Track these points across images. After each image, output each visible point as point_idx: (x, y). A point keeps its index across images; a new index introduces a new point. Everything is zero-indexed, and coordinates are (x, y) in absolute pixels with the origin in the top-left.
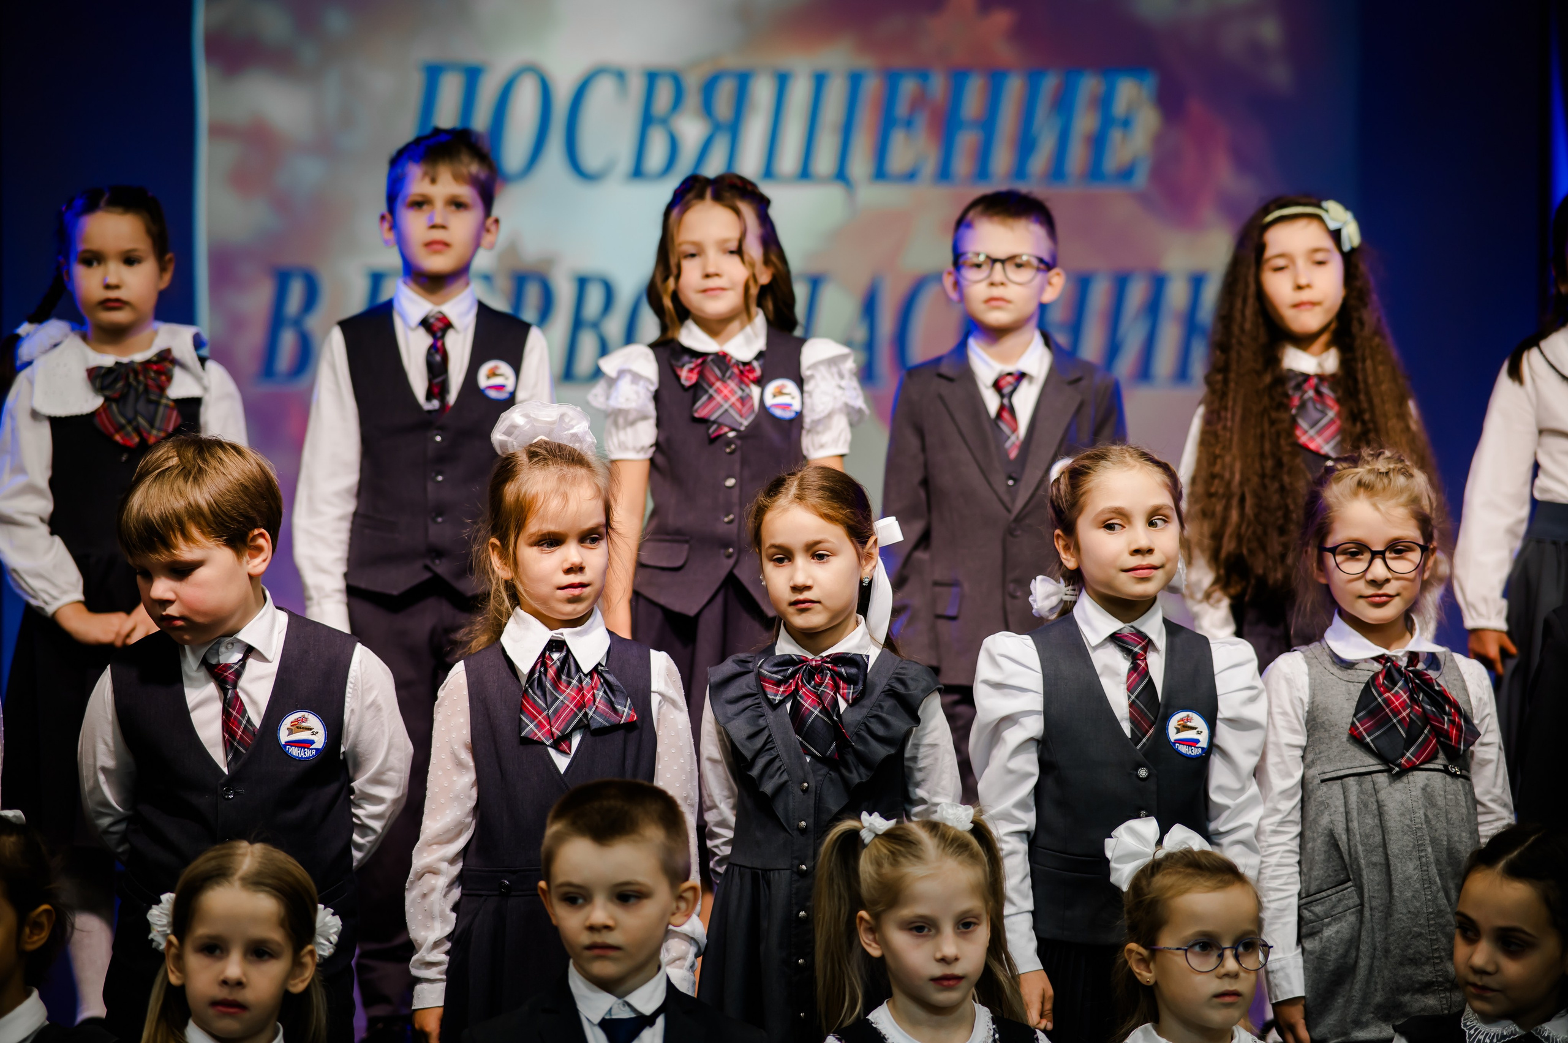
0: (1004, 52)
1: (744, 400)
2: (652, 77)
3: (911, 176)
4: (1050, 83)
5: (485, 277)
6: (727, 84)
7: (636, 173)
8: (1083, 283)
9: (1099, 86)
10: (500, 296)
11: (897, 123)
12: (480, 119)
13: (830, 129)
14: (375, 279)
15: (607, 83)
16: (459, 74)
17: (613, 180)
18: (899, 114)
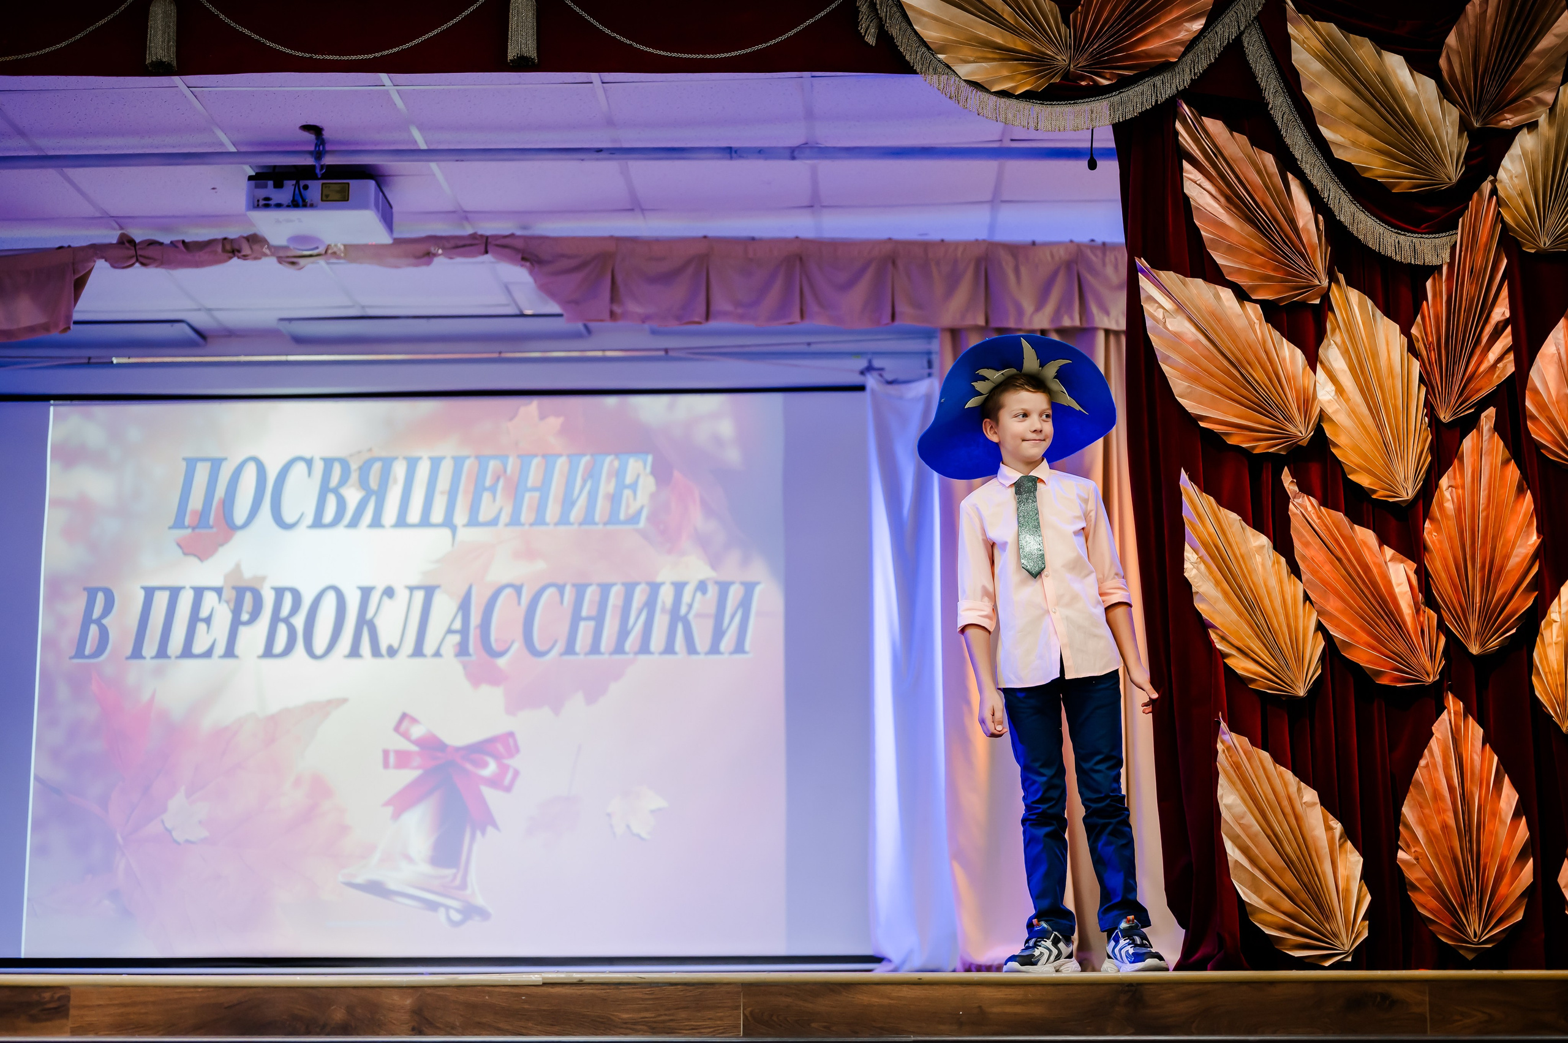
0: (556, 443)
2: (328, 463)
3: (494, 522)
4: (585, 460)
5: (219, 591)
6: (377, 466)
7: (318, 523)
8: (605, 589)
9: (616, 464)
10: (227, 602)
11: (485, 489)
12: (220, 491)
13: (442, 493)
14: (150, 592)
15: (300, 468)
16: (208, 465)
17: (302, 528)
18: (488, 483)
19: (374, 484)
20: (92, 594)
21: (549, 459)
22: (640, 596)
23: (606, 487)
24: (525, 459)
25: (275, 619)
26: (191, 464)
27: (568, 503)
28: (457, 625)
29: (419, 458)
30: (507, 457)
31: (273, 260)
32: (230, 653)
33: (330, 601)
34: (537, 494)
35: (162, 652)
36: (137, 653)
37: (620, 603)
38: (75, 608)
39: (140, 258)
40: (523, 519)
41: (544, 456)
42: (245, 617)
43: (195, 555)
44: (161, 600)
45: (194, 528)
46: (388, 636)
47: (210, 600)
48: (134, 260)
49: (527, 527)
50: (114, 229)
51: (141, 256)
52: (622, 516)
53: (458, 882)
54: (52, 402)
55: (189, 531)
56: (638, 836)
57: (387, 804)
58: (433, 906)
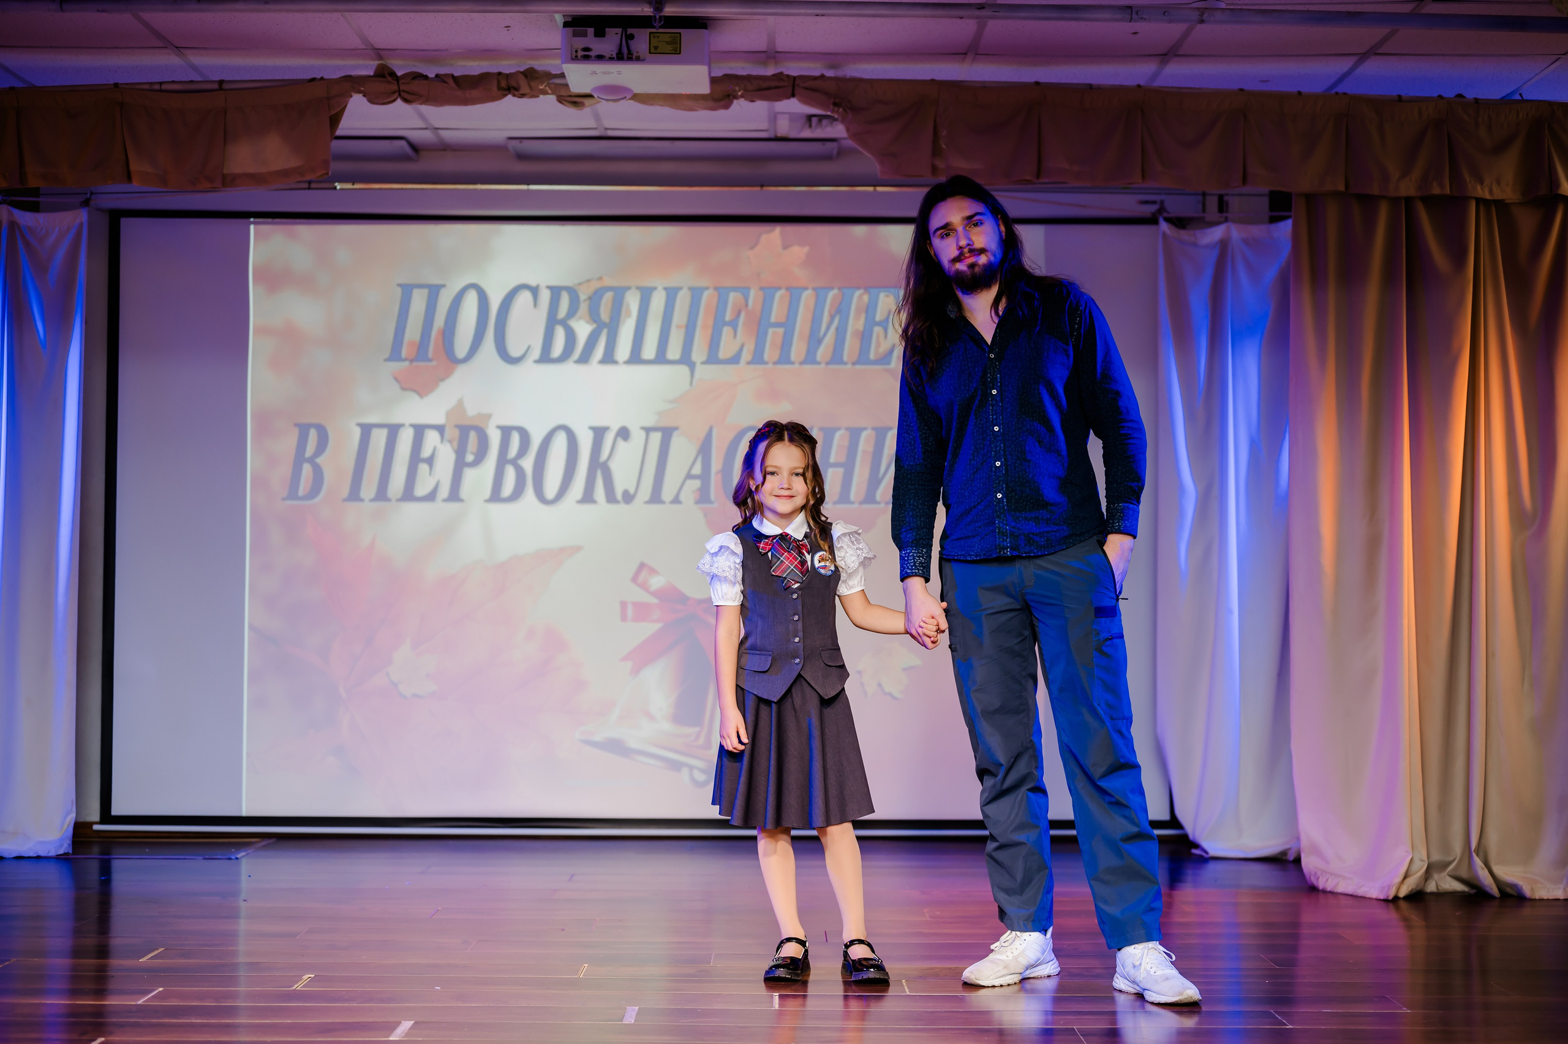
0: (801, 275)
1: (803, 563)
2: (556, 292)
4: (831, 294)
5: (440, 429)
6: (608, 296)
7: (545, 358)
8: (855, 434)
9: (866, 298)
10: (450, 442)
11: (726, 324)
12: (439, 321)
13: (678, 327)
14: (366, 430)
15: (525, 297)
16: (426, 291)
17: (528, 365)
18: (728, 318)
19: (605, 315)
20: (303, 430)
21: (794, 293)
23: (856, 323)
24: (768, 292)
25: (503, 461)
26: (407, 290)
27: (814, 340)
28: (697, 470)
29: (655, 288)
30: (749, 289)
31: (552, 98)
32: (454, 495)
33: (560, 443)
34: (781, 330)
35: (381, 494)
36: (354, 495)
37: (871, 449)
38: (287, 444)
39: (402, 94)
40: (766, 357)
41: (787, 289)
42: (470, 458)
43: (414, 391)
44: (379, 438)
45: (411, 361)
46: (623, 481)
47: (432, 439)
48: (397, 95)
49: (770, 366)
50: (373, 60)
51: (404, 91)
52: (872, 356)
53: (702, 740)
54: (252, 220)
55: (407, 363)
56: (890, 694)
57: (625, 659)
58: (676, 766)
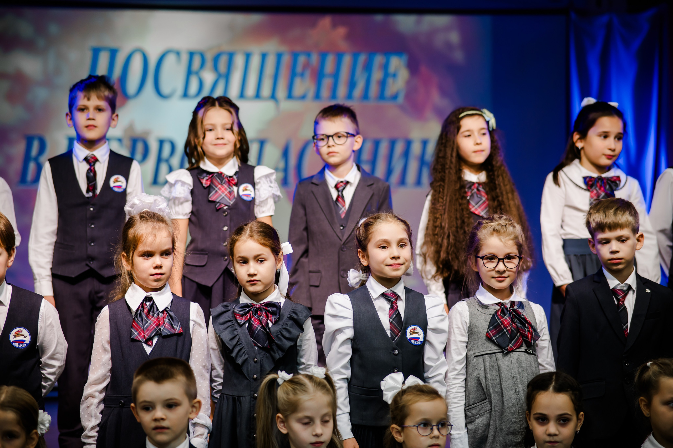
0: (343, 45)
1: (230, 193)
2: (191, 54)
3: (303, 97)
4: (362, 58)
5: (119, 140)
6: (224, 58)
7: (185, 95)
8: (377, 143)
9: (383, 60)
11: (297, 74)
12: (117, 71)
13: (268, 77)
15: (172, 57)
16: (108, 53)
17: (174, 99)
18: (299, 71)
19: (222, 70)
20: (29, 141)
21: (339, 56)
22: (399, 148)
23: (377, 75)
24: (323, 55)
25: (159, 160)
27: (352, 85)
28: (281, 165)
29: (252, 53)
30: (311, 53)
34: (331, 79)
37: (386, 153)
38: (19, 149)
41: (335, 53)
42: (138, 158)
52: (387, 95)
